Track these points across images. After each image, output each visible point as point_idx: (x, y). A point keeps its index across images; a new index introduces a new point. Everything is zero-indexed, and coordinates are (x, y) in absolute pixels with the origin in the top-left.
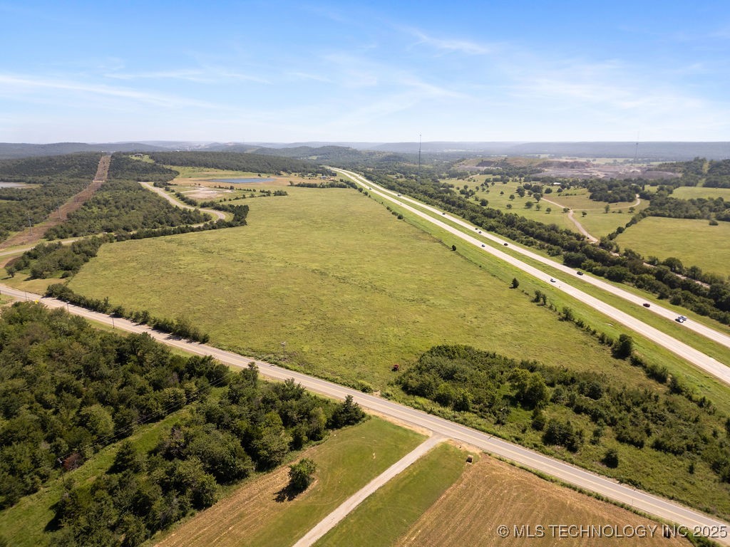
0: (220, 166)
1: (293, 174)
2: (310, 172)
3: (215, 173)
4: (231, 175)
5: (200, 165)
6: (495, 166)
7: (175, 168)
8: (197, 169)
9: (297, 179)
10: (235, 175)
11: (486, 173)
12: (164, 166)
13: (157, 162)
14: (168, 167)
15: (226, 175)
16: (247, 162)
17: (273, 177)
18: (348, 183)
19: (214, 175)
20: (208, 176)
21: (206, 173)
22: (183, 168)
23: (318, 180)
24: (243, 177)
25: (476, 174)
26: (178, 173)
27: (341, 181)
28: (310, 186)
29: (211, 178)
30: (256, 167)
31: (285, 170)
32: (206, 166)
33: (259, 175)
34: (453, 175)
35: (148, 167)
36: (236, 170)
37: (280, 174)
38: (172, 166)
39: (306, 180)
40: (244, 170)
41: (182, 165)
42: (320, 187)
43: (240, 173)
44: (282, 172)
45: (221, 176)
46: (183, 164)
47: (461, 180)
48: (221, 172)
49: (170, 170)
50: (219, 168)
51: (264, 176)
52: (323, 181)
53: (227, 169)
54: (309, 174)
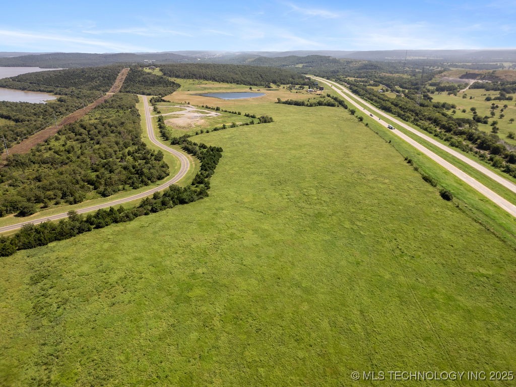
0: (217, 79)
1: (282, 86)
2: (297, 84)
3: (211, 86)
4: (226, 88)
5: (200, 78)
6: (482, 79)
7: (178, 81)
8: (197, 81)
9: (284, 93)
10: (229, 88)
11: (476, 86)
12: (170, 78)
13: (164, 74)
14: (172, 79)
15: (221, 88)
16: (242, 74)
17: (263, 90)
18: (336, 99)
19: (210, 88)
20: (205, 89)
21: (203, 86)
22: (185, 80)
23: (304, 95)
24: (235, 90)
25: (465, 87)
26: (179, 86)
27: (329, 96)
28: (297, 104)
29: (206, 91)
30: (248, 79)
31: (274, 82)
32: (205, 78)
33: (251, 88)
34: (440, 89)
35: (156, 79)
36: (231, 83)
37: (269, 87)
38: (176, 79)
39: (293, 96)
40: (238, 82)
41: (184, 77)
42: (307, 105)
43: (234, 85)
44: (272, 85)
45: (217, 89)
46: (186, 77)
47: (452, 95)
48: (217, 85)
49: (174, 83)
50: (216, 81)
51: (255, 89)
52: (310, 96)
53: (223, 81)
54: (297, 87)
